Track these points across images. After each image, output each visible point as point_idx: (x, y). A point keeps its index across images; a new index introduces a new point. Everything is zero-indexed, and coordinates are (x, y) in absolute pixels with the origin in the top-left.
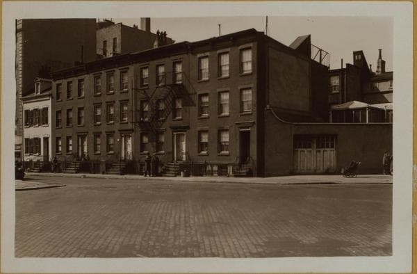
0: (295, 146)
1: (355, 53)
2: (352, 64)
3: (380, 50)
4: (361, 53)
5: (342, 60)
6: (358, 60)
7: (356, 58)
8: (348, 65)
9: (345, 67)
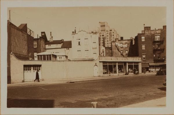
0: (24, 70)
1: (42, 33)
2: (41, 36)
3: (51, 32)
4: (44, 33)
5: (38, 35)
6: (43, 35)
7: (42, 35)
8: (40, 37)
9: (39, 38)
